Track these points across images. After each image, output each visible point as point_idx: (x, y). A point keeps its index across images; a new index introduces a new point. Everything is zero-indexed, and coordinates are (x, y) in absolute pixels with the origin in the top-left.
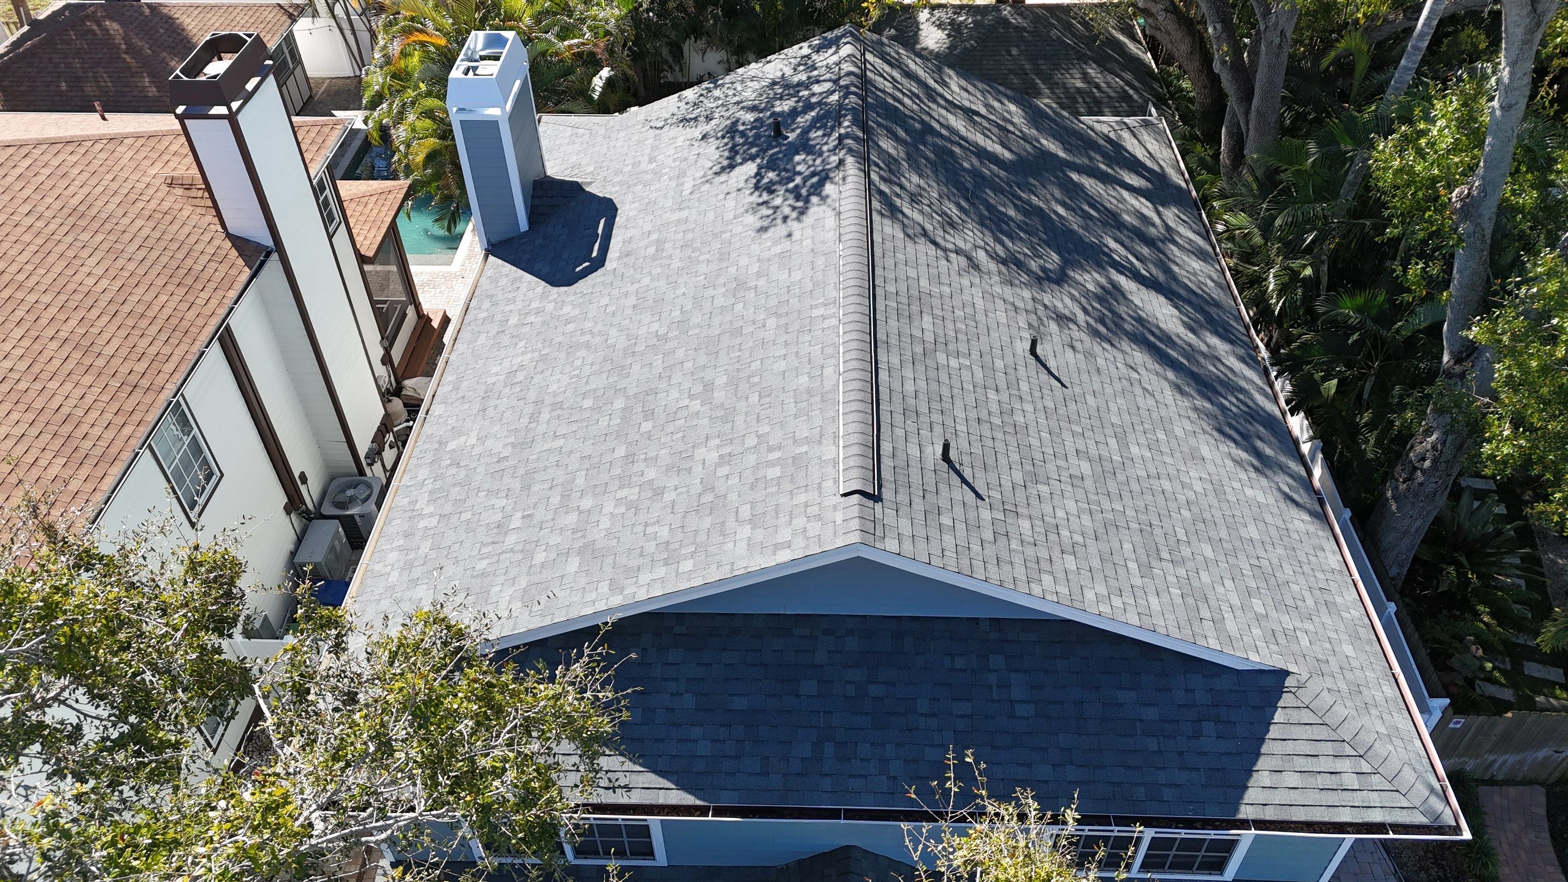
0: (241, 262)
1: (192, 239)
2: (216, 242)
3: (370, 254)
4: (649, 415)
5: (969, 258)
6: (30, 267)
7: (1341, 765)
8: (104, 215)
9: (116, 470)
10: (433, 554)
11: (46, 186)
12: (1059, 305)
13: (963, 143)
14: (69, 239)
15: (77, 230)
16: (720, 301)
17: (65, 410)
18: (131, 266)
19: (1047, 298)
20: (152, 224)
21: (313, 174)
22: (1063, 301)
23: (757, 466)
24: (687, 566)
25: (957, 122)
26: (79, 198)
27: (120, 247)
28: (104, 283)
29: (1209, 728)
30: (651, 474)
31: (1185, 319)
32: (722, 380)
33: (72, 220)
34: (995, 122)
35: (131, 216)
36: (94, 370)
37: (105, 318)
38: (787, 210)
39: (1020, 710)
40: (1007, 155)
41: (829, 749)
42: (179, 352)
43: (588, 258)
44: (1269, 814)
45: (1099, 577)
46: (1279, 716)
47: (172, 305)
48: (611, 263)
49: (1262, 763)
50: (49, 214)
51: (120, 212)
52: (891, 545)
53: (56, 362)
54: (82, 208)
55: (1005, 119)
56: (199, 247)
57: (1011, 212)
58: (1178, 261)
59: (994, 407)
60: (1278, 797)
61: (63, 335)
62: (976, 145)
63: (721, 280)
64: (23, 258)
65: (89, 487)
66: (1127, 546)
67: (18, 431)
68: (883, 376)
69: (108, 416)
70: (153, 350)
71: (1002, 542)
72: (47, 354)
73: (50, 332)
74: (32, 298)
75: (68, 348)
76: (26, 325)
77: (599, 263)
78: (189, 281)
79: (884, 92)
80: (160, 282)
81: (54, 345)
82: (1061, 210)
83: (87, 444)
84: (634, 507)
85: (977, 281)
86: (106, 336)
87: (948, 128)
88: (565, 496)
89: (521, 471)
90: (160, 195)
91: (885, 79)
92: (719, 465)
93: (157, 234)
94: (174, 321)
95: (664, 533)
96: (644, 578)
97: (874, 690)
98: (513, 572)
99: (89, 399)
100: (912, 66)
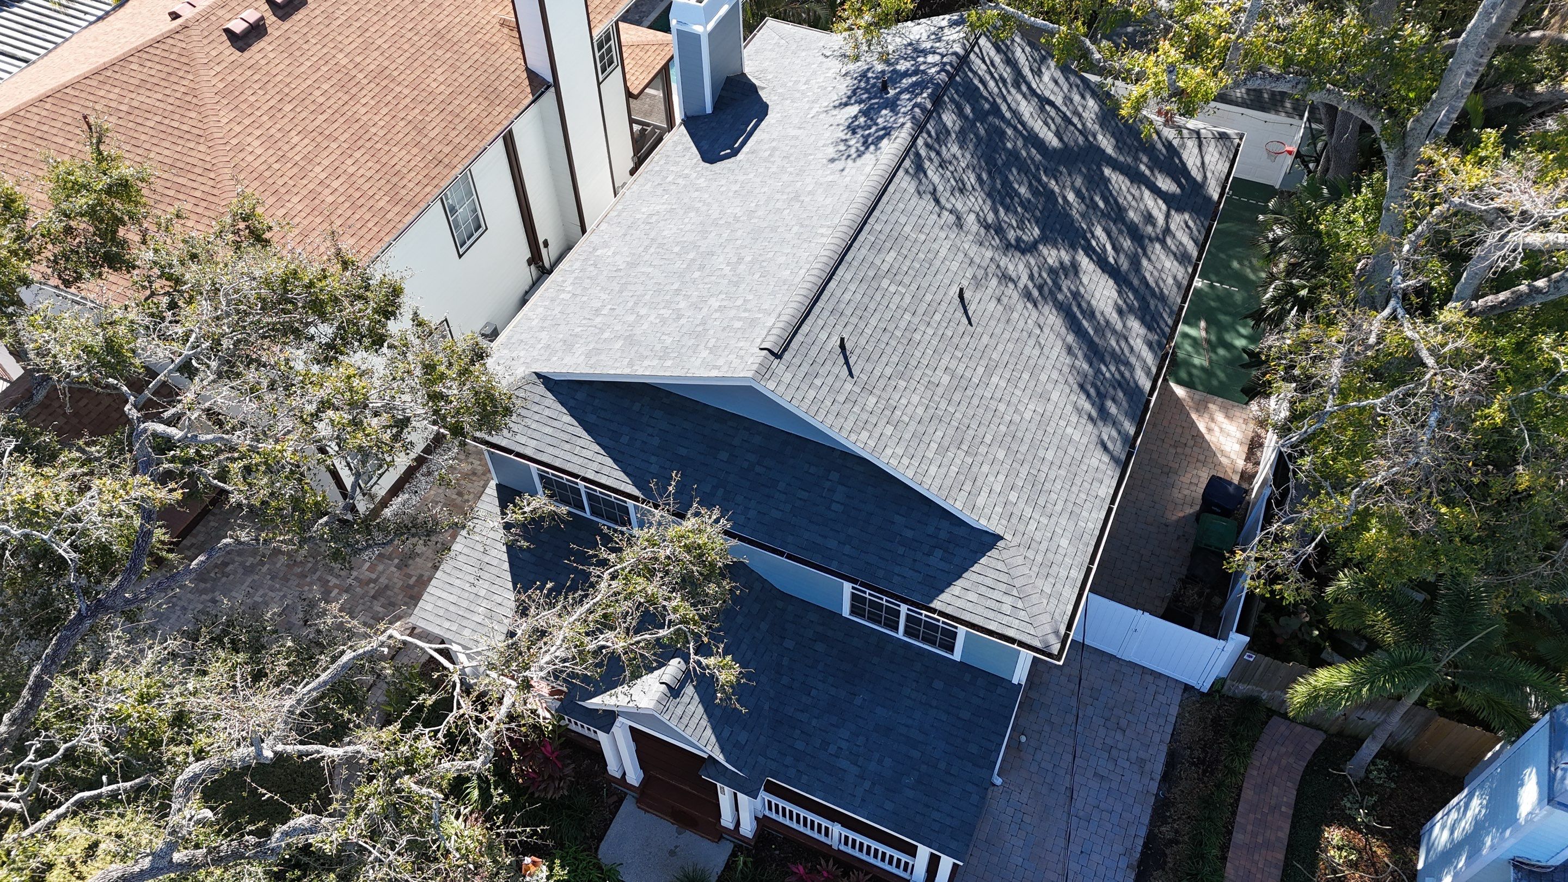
0: (528, 90)
1: (504, 68)
2: (518, 73)
3: (636, 92)
4: (702, 268)
5: (958, 218)
6: (402, 68)
7: (1006, 599)
8: (455, 40)
9: (415, 213)
10: (559, 316)
11: (426, 12)
12: (1011, 267)
13: (1019, 126)
14: (430, 52)
15: (437, 47)
16: (779, 205)
17: (397, 168)
18: (461, 79)
19: (1004, 261)
20: (482, 51)
21: (594, 35)
22: (1018, 266)
23: (732, 319)
24: (669, 363)
25: (1026, 109)
26: (444, 23)
27: (458, 64)
28: (442, 87)
29: (939, 553)
30: (682, 305)
31: (1120, 302)
32: (748, 259)
33: (435, 39)
34: (1064, 114)
35: (471, 43)
36: (421, 145)
37: (436, 112)
38: (853, 150)
39: (835, 506)
40: (1055, 143)
41: (720, 492)
42: (472, 145)
43: (731, 147)
44: (949, 610)
45: (903, 444)
46: (983, 561)
47: (477, 111)
48: (740, 156)
49: (960, 582)
50: (423, 32)
51: (467, 38)
52: (771, 385)
53: (401, 135)
54: (443, 32)
55: (1076, 112)
56: (506, 74)
57: (1023, 190)
58: (1153, 257)
59: (903, 325)
60: (959, 603)
61: (410, 118)
62: (1031, 132)
63: (787, 190)
64: (400, 61)
65: (398, 219)
66: (939, 434)
67: (369, 174)
68: (832, 284)
69: (420, 177)
70: (457, 140)
71: (848, 405)
72: (398, 128)
73: (402, 115)
74: (398, 89)
75: (410, 127)
76: (390, 106)
77: (735, 153)
78: (492, 97)
79: (975, 73)
80: (475, 94)
81: (402, 123)
82: (1071, 197)
83: (404, 192)
84: (664, 321)
85: (953, 236)
86: (434, 124)
87: (1015, 113)
88: (636, 304)
89: (623, 281)
90: (494, 31)
91: (984, 62)
92: (716, 311)
93: (483, 60)
94: (475, 123)
95: (669, 340)
96: (646, 363)
97: (758, 469)
98: (590, 339)
99: (412, 164)
100: (1018, 53)
